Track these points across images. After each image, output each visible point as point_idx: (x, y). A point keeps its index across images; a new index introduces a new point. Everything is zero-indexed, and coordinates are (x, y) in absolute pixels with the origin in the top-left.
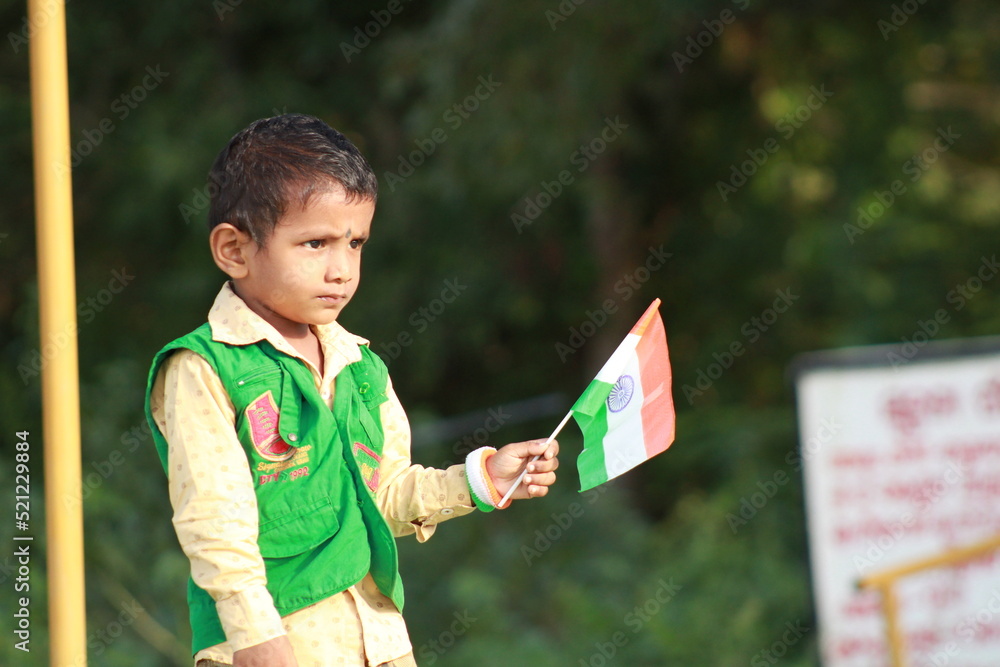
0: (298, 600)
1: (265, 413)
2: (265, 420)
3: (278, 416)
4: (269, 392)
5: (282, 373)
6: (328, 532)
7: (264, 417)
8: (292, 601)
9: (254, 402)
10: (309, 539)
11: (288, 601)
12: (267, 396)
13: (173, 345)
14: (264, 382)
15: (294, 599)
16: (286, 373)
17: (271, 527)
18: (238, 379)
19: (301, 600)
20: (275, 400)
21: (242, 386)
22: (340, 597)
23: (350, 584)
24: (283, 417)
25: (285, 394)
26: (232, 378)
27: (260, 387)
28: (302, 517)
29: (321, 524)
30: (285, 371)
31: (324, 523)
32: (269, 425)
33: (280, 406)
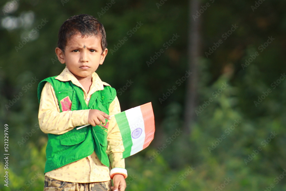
0: (71, 160)
1: (67, 103)
2: (67, 105)
3: (71, 104)
4: (68, 97)
5: (73, 91)
6: (82, 140)
7: (66, 104)
8: (69, 160)
9: (63, 99)
10: (76, 141)
11: (68, 160)
12: (67, 98)
13: (45, 80)
14: (67, 93)
15: (70, 160)
16: (75, 92)
17: (66, 137)
18: (59, 91)
19: (72, 160)
20: (70, 99)
21: (60, 93)
22: (85, 159)
23: (88, 155)
24: (73, 105)
25: (73, 98)
26: (57, 91)
27: (65, 95)
28: (75, 135)
29: (80, 138)
30: (74, 91)
31: (81, 137)
32: (68, 106)
33: (72, 101)
